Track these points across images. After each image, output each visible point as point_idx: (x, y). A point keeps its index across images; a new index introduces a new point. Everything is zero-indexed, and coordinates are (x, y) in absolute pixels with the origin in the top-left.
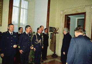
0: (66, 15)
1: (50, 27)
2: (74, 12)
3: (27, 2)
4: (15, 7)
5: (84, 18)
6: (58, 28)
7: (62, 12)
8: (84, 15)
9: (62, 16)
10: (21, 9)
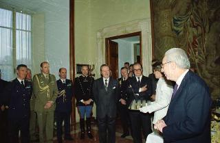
0: (107, 39)
1: (78, 65)
2: (120, 33)
3: (28, 16)
4: (3, 27)
5: (139, 42)
6: (94, 66)
7: (99, 34)
8: (139, 36)
9: (101, 41)
10: (17, 32)
